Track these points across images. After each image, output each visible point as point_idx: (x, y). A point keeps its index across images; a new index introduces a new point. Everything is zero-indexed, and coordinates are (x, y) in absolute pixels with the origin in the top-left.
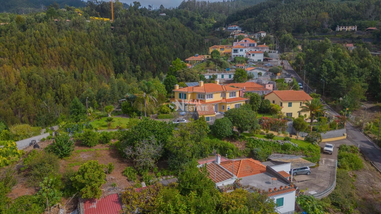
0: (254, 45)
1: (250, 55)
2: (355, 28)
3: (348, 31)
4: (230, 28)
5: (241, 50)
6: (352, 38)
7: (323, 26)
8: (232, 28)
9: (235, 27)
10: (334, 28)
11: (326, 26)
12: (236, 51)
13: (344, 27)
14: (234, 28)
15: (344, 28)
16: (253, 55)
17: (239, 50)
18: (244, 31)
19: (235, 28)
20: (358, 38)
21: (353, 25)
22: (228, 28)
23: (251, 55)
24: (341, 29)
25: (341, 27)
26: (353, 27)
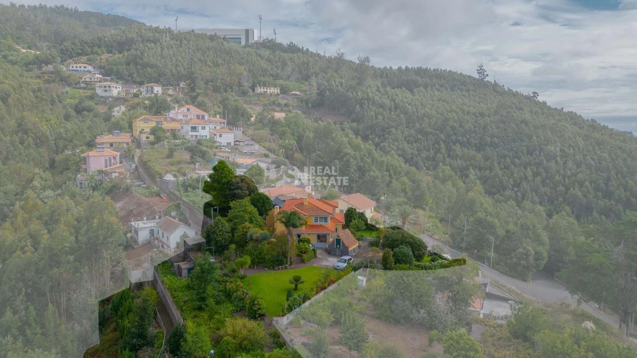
0: (203, 117)
1: (215, 135)
2: (277, 91)
3: (271, 95)
4: (75, 68)
5: (203, 128)
6: (279, 105)
7: (240, 85)
8: (78, 69)
9: (85, 67)
10: (253, 88)
11: (246, 84)
12: (194, 129)
13: (265, 88)
14: (82, 69)
15: (265, 90)
16: (221, 136)
17: (200, 128)
18: (109, 78)
19: (86, 69)
20: (286, 105)
21: (275, 86)
22: (71, 68)
23: (218, 136)
24: (262, 90)
25: (262, 88)
26: (276, 89)
